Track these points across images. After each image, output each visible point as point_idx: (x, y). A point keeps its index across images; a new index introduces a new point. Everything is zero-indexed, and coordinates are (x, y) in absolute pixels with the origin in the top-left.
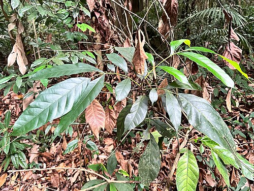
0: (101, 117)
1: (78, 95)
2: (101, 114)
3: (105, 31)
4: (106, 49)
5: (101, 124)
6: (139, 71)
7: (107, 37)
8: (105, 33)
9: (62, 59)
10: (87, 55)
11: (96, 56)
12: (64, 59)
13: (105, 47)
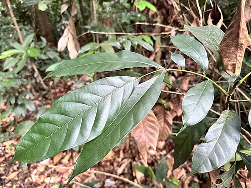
0: (152, 131)
1: (115, 108)
2: (152, 127)
3: (168, 9)
4: (167, 32)
5: (151, 141)
6: (230, 67)
7: (170, 17)
8: (168, 12)
9: (113, 44)
10: (143, 40)
11: (154, 41)
12: (114, 45)
13: (166, 29)
